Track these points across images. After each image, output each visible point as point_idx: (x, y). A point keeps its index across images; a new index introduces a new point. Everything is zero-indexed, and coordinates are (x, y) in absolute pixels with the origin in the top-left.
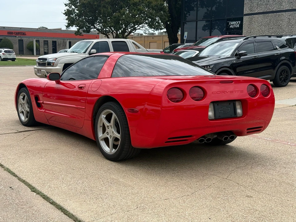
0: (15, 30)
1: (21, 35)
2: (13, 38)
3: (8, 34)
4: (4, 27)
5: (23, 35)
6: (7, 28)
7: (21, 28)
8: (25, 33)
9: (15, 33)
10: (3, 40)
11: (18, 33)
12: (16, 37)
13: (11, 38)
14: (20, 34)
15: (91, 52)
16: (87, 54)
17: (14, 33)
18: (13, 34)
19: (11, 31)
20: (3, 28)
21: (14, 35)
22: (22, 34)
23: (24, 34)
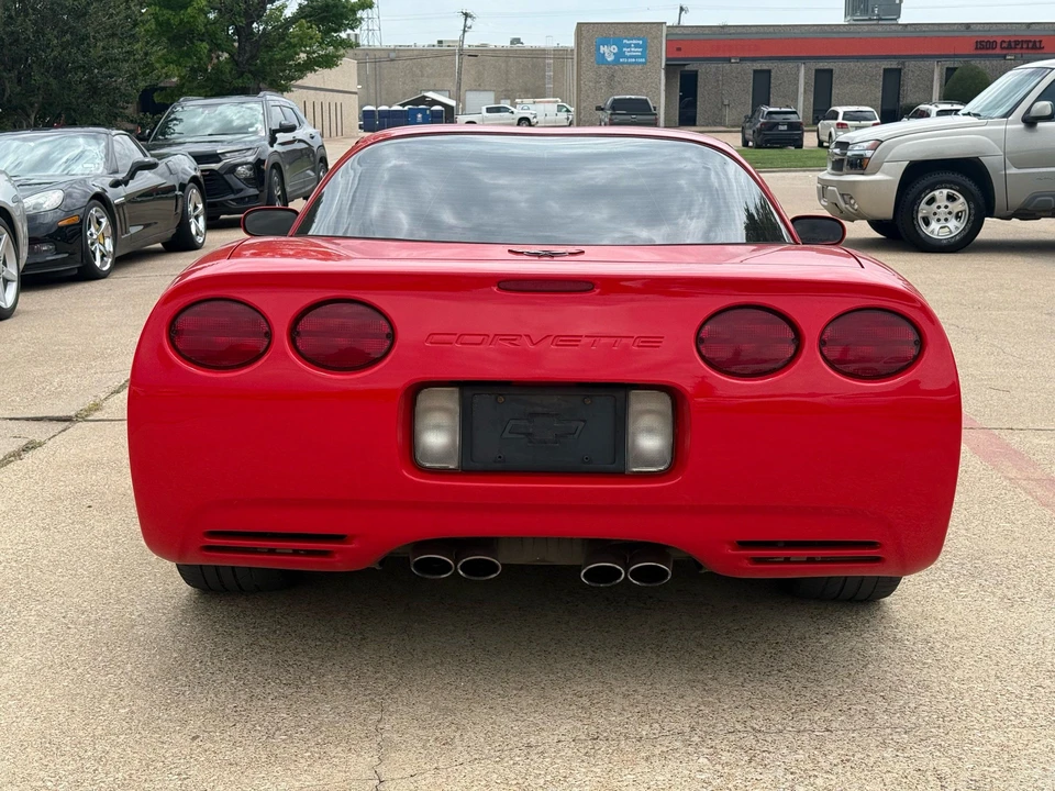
0: (1010, 33)
1: (1023, 51)
2: (995, 63)
3: (976, 48)
4: (968, 26)
5: (1030, 51)
6: (979, 27)
7: (1029, 25)
8: (1040, 42)
9: (1004, 45)
10: (957, 72)
11: (1013, 44)
12: (1004, 57)
13: (988, 63)
14: (1022, 48)
15: (1034, 112)
16: (1013, 123)
17: (999, 42)
18: (993, 49)
19: (991, 35)
20: (963, 28)
21: (998, 51)
22: (1028, 48)
23: (1034, 48)
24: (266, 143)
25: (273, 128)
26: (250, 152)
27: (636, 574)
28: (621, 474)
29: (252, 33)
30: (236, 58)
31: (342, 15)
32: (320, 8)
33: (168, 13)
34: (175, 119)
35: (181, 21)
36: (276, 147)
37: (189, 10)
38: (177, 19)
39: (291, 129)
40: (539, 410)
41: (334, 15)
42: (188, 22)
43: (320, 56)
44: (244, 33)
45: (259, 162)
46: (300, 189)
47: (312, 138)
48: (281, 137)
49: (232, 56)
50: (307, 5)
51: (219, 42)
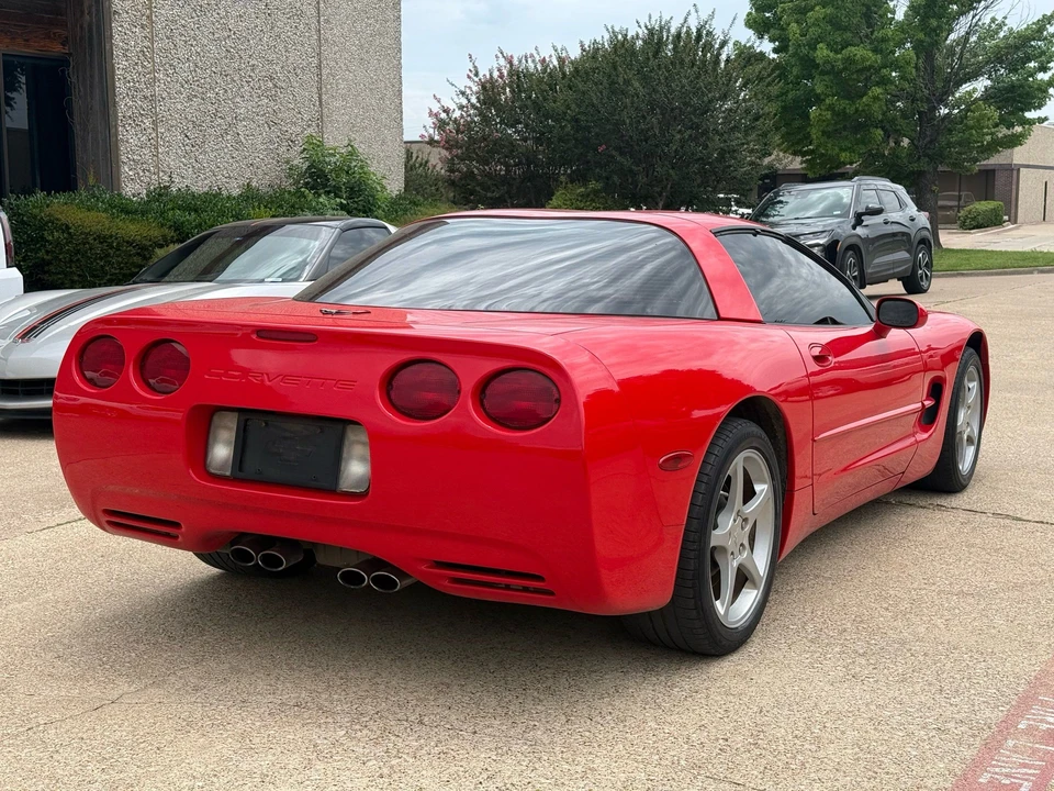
24: (850, 226)
25: (860, 211)
26: (824, 234)
27: (376, 580)
28: (333, 492)
29: (934, 118)
30: (916, 143)
31: (1028, 94)
32: (1005, 89)
33: (844, 103)
34: (781, 202)
35: (857, 110)
36: (859, 231)
37: (864, 99)
38: (853, 108)
39: (878, 212)
40: (288, 434)
41: (1019, 95)
42: (863, 111)
43: (1005, 136)
44: (927, 117)
45: (834, 244)
46: (889, 269)
47: (913, 220)
48: (868, 220)
49: (912, 140)
50: (992, 87)
51: (898, 127)
